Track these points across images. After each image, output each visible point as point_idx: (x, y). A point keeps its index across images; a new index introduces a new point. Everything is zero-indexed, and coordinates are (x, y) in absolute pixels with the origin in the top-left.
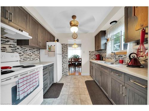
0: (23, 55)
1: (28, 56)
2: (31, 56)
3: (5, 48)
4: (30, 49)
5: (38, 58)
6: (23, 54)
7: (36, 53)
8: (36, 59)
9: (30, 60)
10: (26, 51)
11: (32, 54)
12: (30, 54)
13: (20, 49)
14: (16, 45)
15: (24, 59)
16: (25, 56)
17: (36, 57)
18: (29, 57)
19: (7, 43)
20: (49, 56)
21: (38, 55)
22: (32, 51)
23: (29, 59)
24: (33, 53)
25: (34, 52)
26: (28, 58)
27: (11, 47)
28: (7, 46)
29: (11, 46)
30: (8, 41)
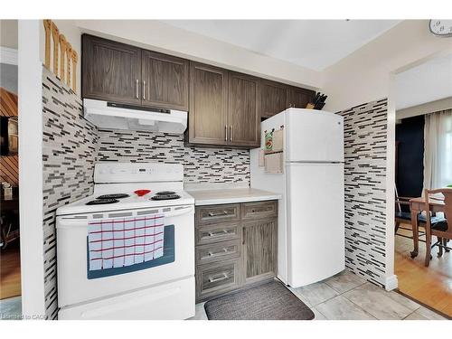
0: (197, 168)
1: (210, 171)
2: (220, 170)
3: (163, 154)
4: (216, 153)
5: (243, 177)
6: (197, 164)
7: (237, 161)
8: (237, 177)
9: (218, 181)
10: (207, 157)
11: (222, 164)
12: (218, 164)
13: (192, 154)
14: (182, 147)
15: (200, 178)
16: (202, 169)
17: (237, 172)
18: (213, 172)
19: (166, 145)
20: (266, 169)
21: (242, 167)
22: (223, 157)
23: (213, 179)
24: (225, 161)
25: (231, 158)
26: (211, 175)
27: (173, 151)
28: (166, 151)
29: (174, 149)
30: (169, 141)
